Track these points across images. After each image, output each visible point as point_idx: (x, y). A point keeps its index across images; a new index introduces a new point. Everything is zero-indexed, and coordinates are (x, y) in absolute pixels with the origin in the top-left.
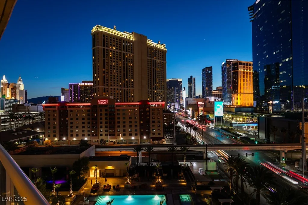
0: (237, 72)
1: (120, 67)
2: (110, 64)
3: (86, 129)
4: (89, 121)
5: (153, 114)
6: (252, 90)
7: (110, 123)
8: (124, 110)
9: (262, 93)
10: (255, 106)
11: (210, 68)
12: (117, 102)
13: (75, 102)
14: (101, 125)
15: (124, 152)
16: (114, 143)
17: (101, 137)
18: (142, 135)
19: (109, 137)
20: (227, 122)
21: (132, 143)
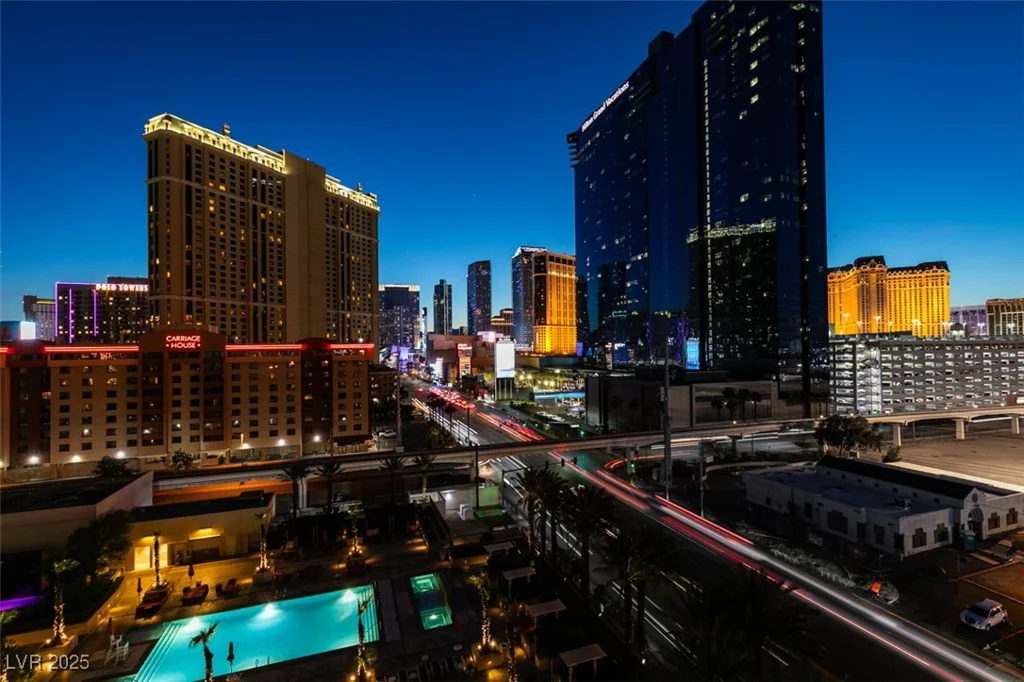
0: (544, 277)
1: (243, 244)
2: (208, 233)
3: (121, 426)
4: (132, 400)
5: (341, 374)
6: (574, 319)
7: (208, 403)
8: (252, 365)
9: (593, 326)
10: (580, 354)
11: (486, 265)
12: (232, 342)
13: (78, 341)
14: (177, 410)
15: (253, 484)
16: (222, 460)
17: (174, 448)
18: (307, 431)
19: (203, 445)
20: (522, 390)
21: (277, 457)
